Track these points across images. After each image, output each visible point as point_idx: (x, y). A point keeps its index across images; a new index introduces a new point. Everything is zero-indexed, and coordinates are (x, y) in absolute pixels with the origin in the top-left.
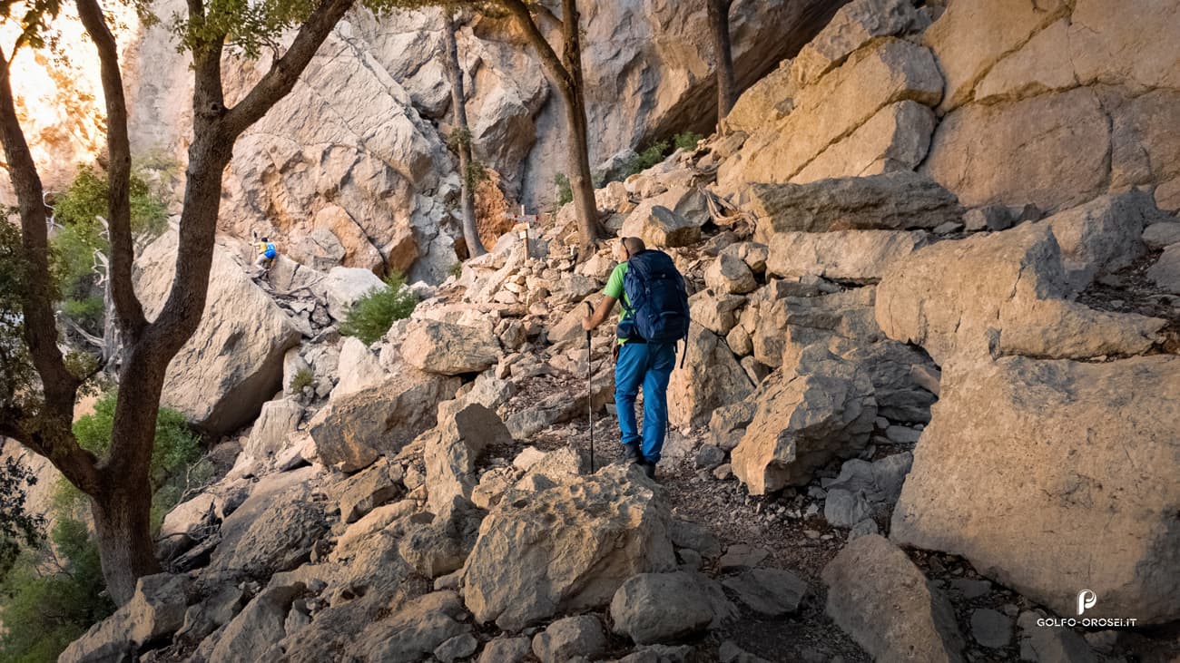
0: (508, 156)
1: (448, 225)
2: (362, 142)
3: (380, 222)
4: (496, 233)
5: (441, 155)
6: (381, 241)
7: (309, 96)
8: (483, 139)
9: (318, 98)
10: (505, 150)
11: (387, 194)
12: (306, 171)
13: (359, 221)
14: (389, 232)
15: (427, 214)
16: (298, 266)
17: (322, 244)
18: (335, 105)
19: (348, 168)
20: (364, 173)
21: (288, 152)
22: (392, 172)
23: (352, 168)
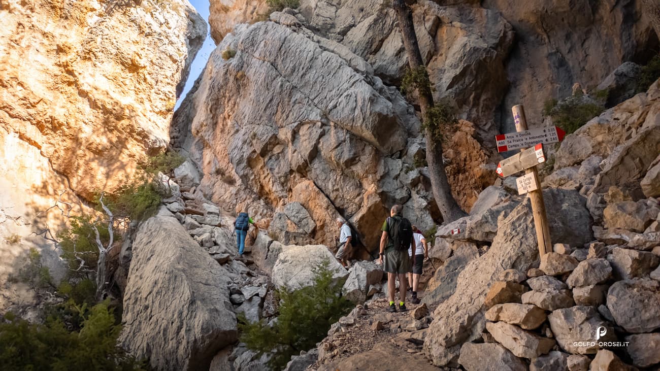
0: (481, 105)
1: (420, 186)
2: (325, 116)
3: (348, 191)
4: (476, 188)
5: (409, 116)
6: (349, 210)
7: (280, 84)
8: (450, 90)
9: (288, 84)
10: (477, 98)
11: (351, 162)
12: (282, 152)
13: (327, 192)
14: (357, 200)
15: (397, 177)
16: (271, 242)
17: (293, 218)
18: (302, 87)
19: (314, 143)
20: (328, 145)
21: (265, 137)
22: (356, 139)
23: (318, 142)
